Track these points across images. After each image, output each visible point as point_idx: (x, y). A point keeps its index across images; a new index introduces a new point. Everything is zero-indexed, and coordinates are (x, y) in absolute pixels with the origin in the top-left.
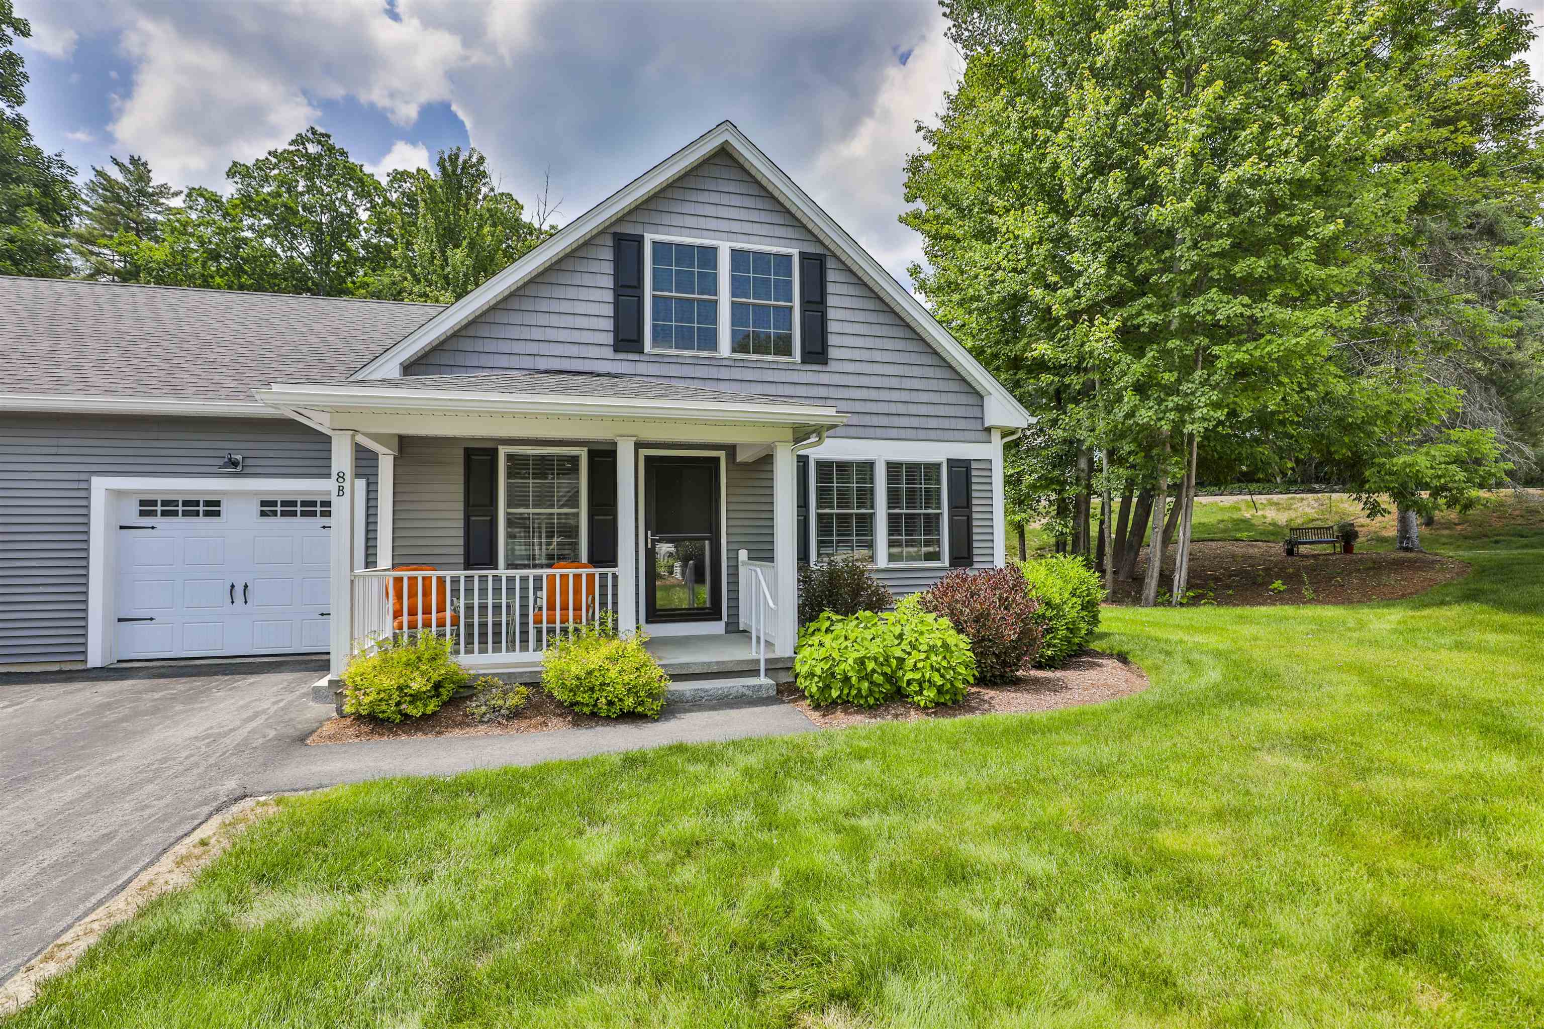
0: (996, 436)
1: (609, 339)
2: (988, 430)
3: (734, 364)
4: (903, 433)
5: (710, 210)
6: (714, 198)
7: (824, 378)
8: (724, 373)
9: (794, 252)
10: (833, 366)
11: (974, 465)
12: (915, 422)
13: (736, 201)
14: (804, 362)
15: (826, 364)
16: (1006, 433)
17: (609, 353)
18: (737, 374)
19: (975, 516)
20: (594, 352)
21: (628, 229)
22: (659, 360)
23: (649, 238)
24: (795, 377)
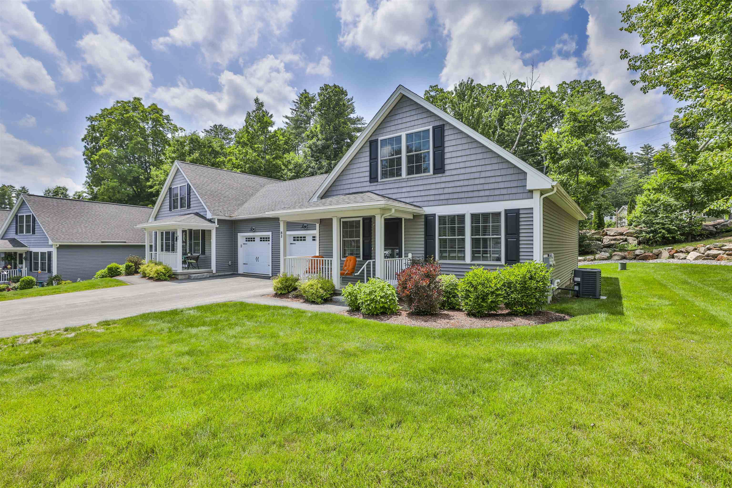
0: (536, 195)
1: (368, 179)
2: (531, 191)
3: (408, 180)
4: (480, 199)
5: (400, 121)
6: (401, 116)
7: (443, 179)
8: (404, 184)
9: (430, 128)
10: (447, 173)
11: (521, 212)
12: (487, 193)
13: (408, 114)
14: (434, 173)
15: (444, 173)
16: (542, 192)
17: (368, 184)
18: (409, 184)
19: (521, 239)
20: (365, 184)
21: (373, 138)
22: (384, 183)
23: (380, 139)
24: (430, 181)
